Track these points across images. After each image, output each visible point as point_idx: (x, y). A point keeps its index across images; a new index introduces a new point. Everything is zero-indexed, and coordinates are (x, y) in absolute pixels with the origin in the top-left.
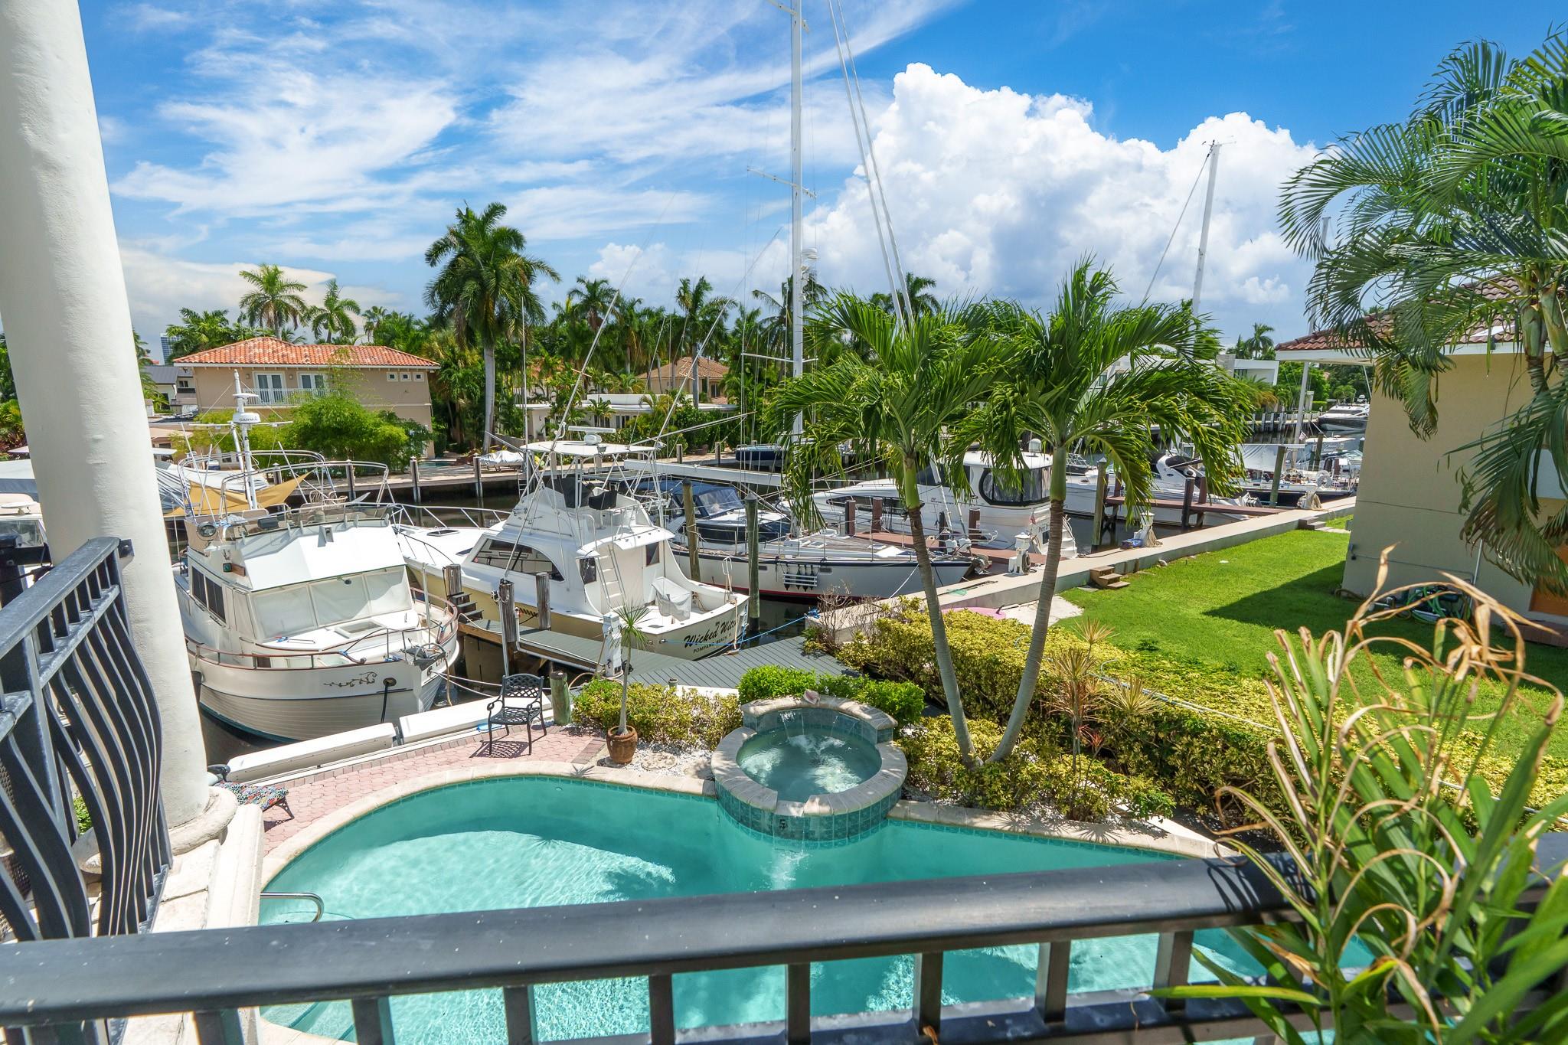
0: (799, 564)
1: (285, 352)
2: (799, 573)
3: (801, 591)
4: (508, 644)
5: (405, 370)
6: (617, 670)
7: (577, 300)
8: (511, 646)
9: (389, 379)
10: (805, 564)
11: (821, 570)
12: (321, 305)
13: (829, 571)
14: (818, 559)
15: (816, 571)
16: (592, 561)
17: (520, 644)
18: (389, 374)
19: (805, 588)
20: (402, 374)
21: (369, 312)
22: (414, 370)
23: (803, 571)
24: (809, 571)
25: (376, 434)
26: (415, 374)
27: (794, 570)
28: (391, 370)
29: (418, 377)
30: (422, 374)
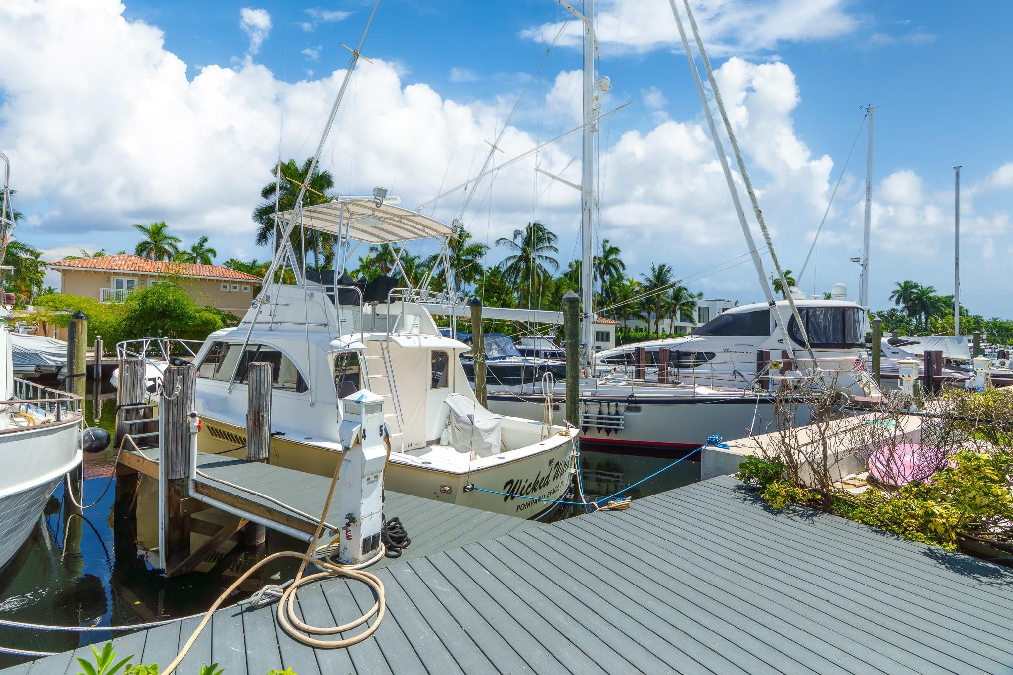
0: (600, 402)
1: (142, 264)
2: (600, 413)
3: (603, 436)
4: (170, 482)
5: (236, 282)
6: (369, 545)
7: (374, 255)
8: (176, 486)
9: (222, 289)
10: (609, 401)
11: (628, 409)
12: (189, 251)
13: (638, 410)
14: (625, 396)
15: (622, 410)
16: (353, 358)
17: (196, 483)
18: (222, 285)
19: (608, 431)
20: (233, 285)
21: (228, 262)
22: (243, 283)
23: (605, 410)
24: (613, 410)
25: (195, 319)
26: (243, 286)
27: (594, 409)
28: (225, 281)
29: (246, 288)
30: (248, 287)
